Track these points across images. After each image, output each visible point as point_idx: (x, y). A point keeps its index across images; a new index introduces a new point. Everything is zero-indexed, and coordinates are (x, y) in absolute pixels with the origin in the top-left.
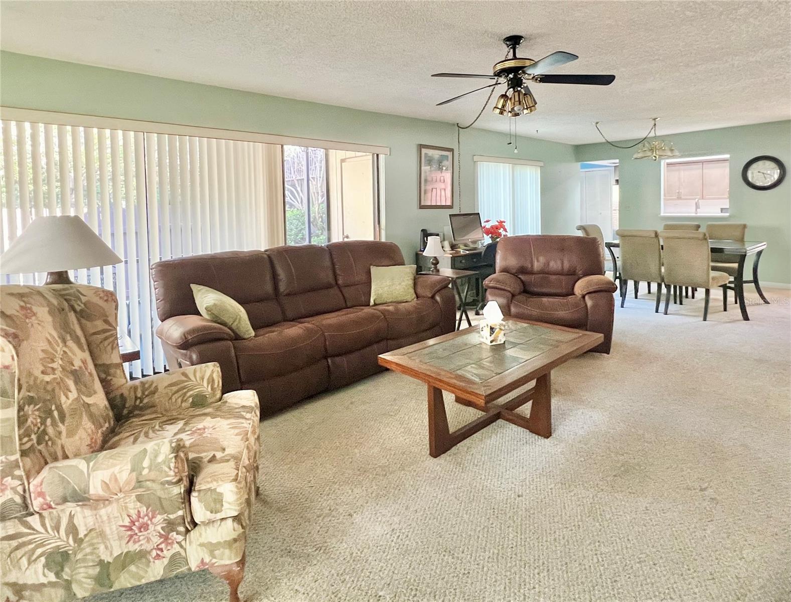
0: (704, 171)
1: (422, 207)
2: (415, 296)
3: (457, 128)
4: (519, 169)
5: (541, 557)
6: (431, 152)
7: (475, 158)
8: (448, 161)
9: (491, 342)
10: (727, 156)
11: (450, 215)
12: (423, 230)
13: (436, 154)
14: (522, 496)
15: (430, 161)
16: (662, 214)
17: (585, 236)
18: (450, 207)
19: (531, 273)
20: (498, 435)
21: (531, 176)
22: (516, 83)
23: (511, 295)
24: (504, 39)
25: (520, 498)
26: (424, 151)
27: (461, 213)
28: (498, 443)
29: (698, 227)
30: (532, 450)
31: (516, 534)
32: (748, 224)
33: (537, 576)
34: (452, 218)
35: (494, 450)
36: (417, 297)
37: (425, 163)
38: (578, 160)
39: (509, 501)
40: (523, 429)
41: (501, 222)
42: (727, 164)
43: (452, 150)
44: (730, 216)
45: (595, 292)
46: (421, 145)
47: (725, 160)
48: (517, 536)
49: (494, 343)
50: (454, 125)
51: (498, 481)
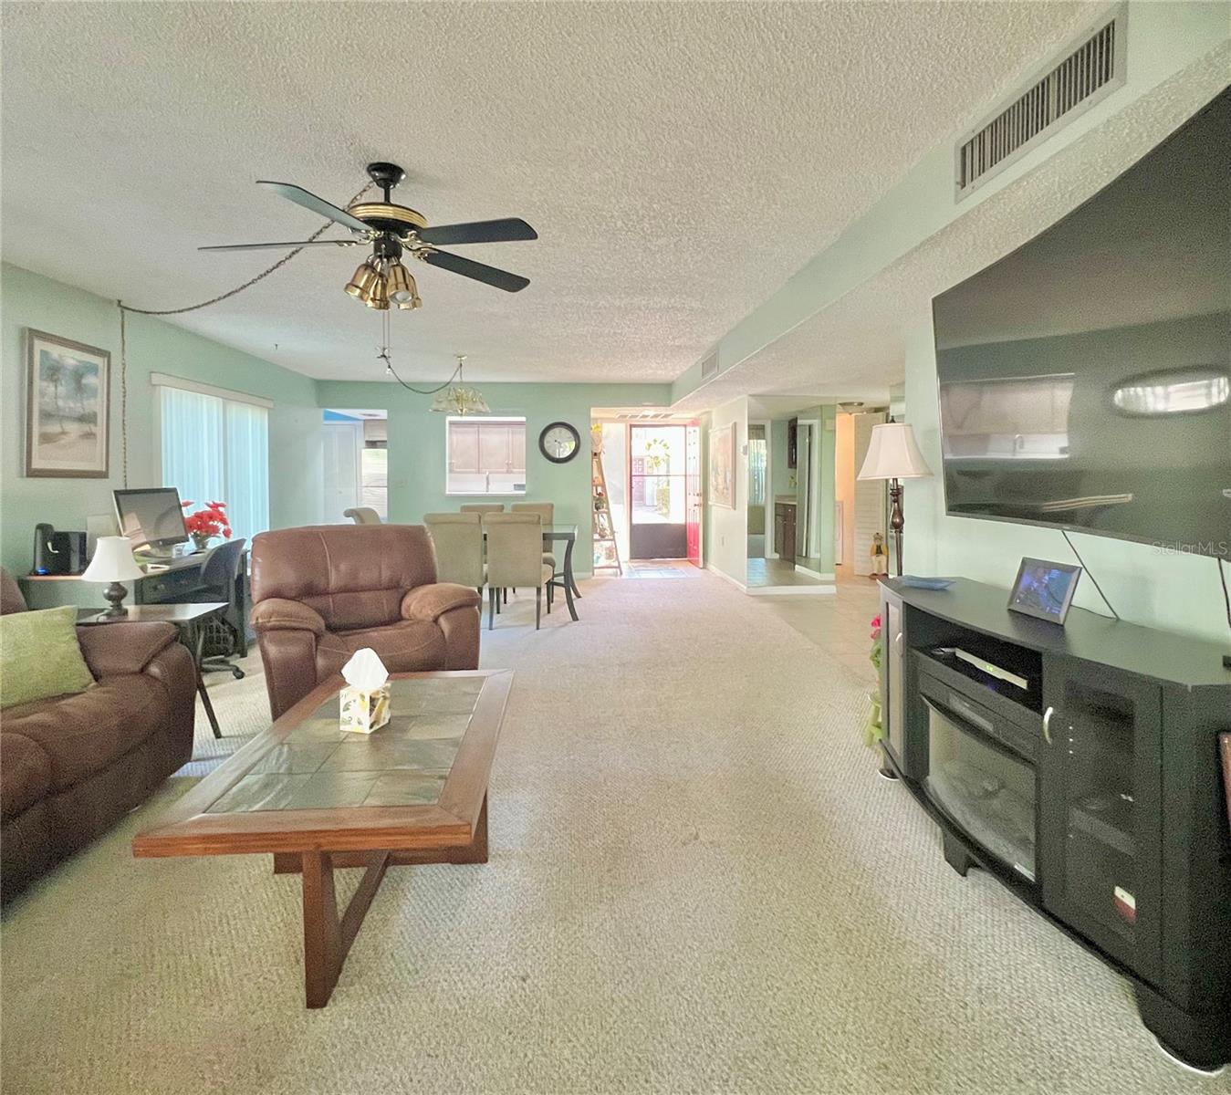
0: (481, 436)
1: (33, 473)
2: (91, 677)
3: (119, 309)
4: (234, 409)
5: (630, 1053)
6: (56, 351)
7: (156, 379)
8: (96, 375)
9: (371, 727)
10: (523, 419)
11: (116, 492)
12: (41, 527)
13: (71, 358)
14: (528, 976)
15: (53, 372)
16: (447, 493)
17: (360, 524)
18: (103, 475)
19: (325, 593)
20: (409, 896)
21: (253, 423)
22: (390, 251)
23: (313, 636)
24: (371, 165)
25: (529, 981)
26: (39, 345)
27: (129, 488)
28: (418, 910)
29: (502, 508)
30: (481, 893)
31: (570, 1045)
32: (554, 503)
33: (648, 1085)
34: (120, 497)
35: (423, 926)
36: (97, 678)
37: (41, 375)
38: (320, 405)
39: (517, 997)
40: (440, 865)
41: (215, 506)
42: (523, 430)
43: (105, 354)
44: (526, 495)
45: (454, 609)
46: (31, 330)
47: (521, 424)
48: (574, 1046)
49: (376, 727)
50: (110, 302)
51: (473, 975)
